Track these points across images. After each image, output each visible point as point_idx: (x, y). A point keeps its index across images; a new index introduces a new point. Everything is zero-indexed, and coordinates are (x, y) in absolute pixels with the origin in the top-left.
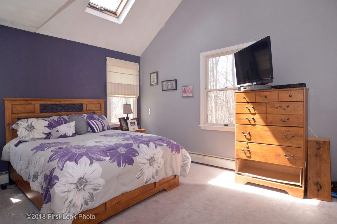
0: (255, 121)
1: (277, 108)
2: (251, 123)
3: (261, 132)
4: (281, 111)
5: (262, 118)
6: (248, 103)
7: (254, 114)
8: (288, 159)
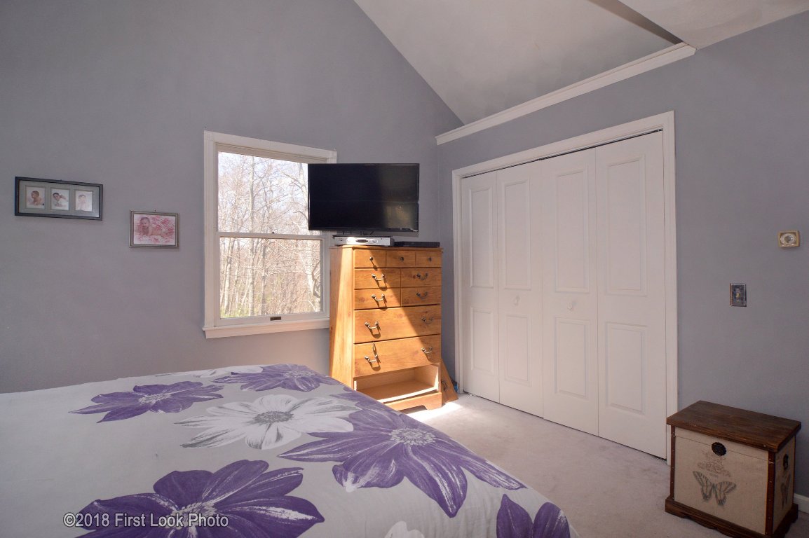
0: (385, 301)
1: (414, 277)
2: (380, 306)
3: (395, 319)
4: (418, 282)
5: (396, 295)
6: (375, 268)
7: (384, 289)
8: (426, 354)
